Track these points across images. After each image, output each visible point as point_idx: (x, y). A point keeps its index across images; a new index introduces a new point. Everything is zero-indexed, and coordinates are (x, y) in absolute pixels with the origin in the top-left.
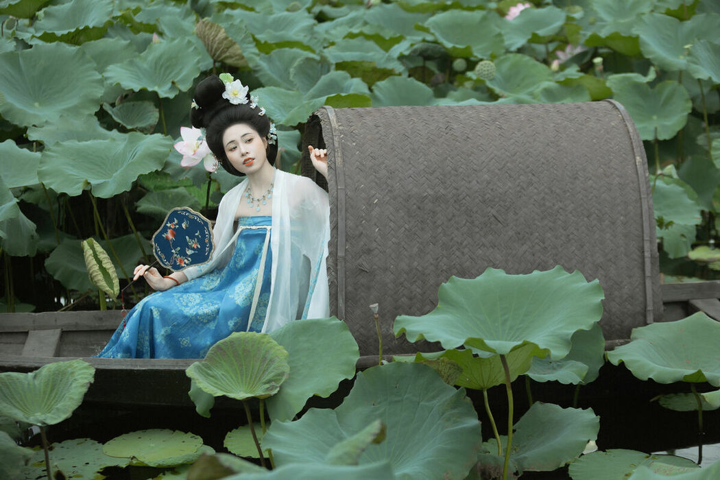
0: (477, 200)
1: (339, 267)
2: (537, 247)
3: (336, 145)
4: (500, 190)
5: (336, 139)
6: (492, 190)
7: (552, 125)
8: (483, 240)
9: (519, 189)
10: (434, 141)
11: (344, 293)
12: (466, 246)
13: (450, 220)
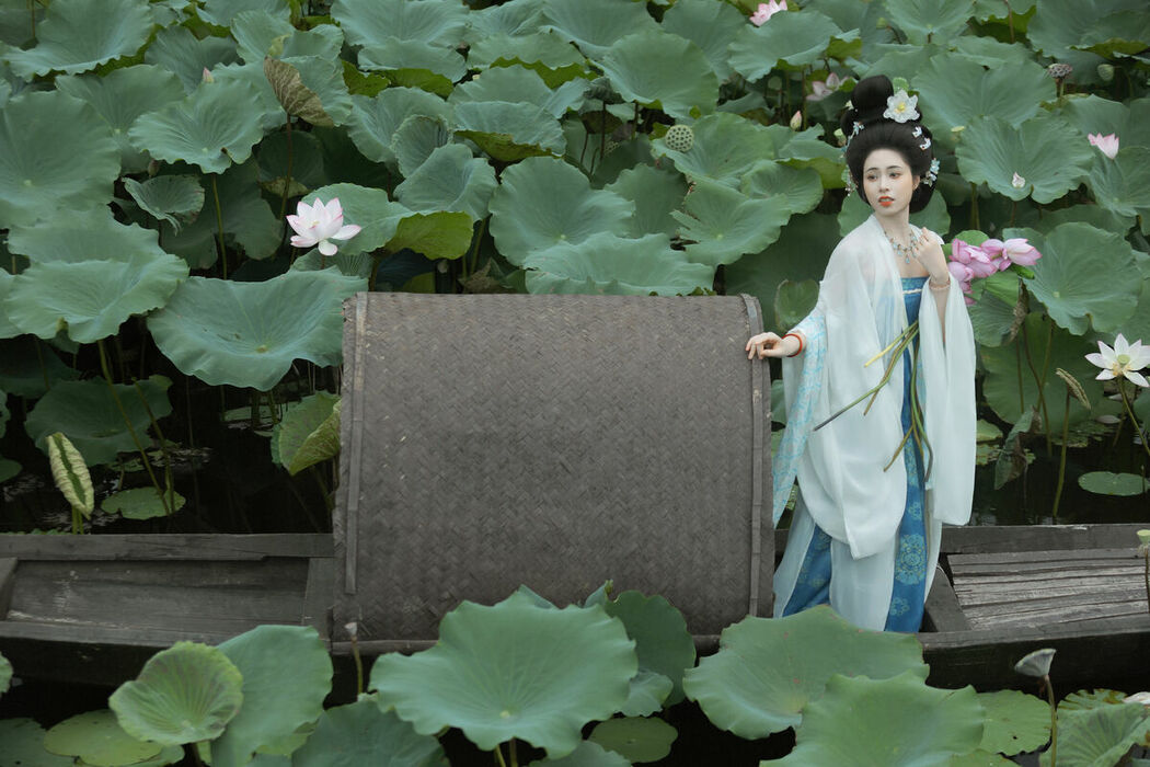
0: (540, 442)
1: (349, 525)
2: (618, 508)
3: (358, 359)
4: (573, 429)
5: (359, 350)
6: (562, 428)
7: (657, 337)
8: (545, 495)
9: (599, 428)
10: (492, 356)
11: (354, 558)
12: (521, 503)
13: (501, 467)
